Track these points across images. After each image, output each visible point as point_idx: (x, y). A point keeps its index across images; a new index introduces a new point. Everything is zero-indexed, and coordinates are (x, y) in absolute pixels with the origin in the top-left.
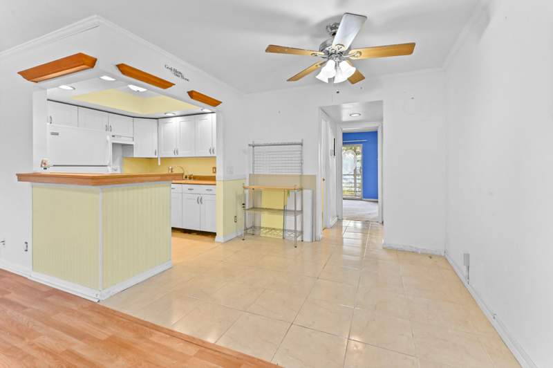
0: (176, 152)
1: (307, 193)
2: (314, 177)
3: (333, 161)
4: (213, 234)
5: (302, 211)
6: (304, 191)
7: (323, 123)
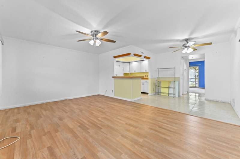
0: (135, 71)
1: (177, 83)
2: (179, 78)
3: (185, 73)
4: (148, 93)
5: (175, 88)
6: (176, 82)
7: (182, 61)
